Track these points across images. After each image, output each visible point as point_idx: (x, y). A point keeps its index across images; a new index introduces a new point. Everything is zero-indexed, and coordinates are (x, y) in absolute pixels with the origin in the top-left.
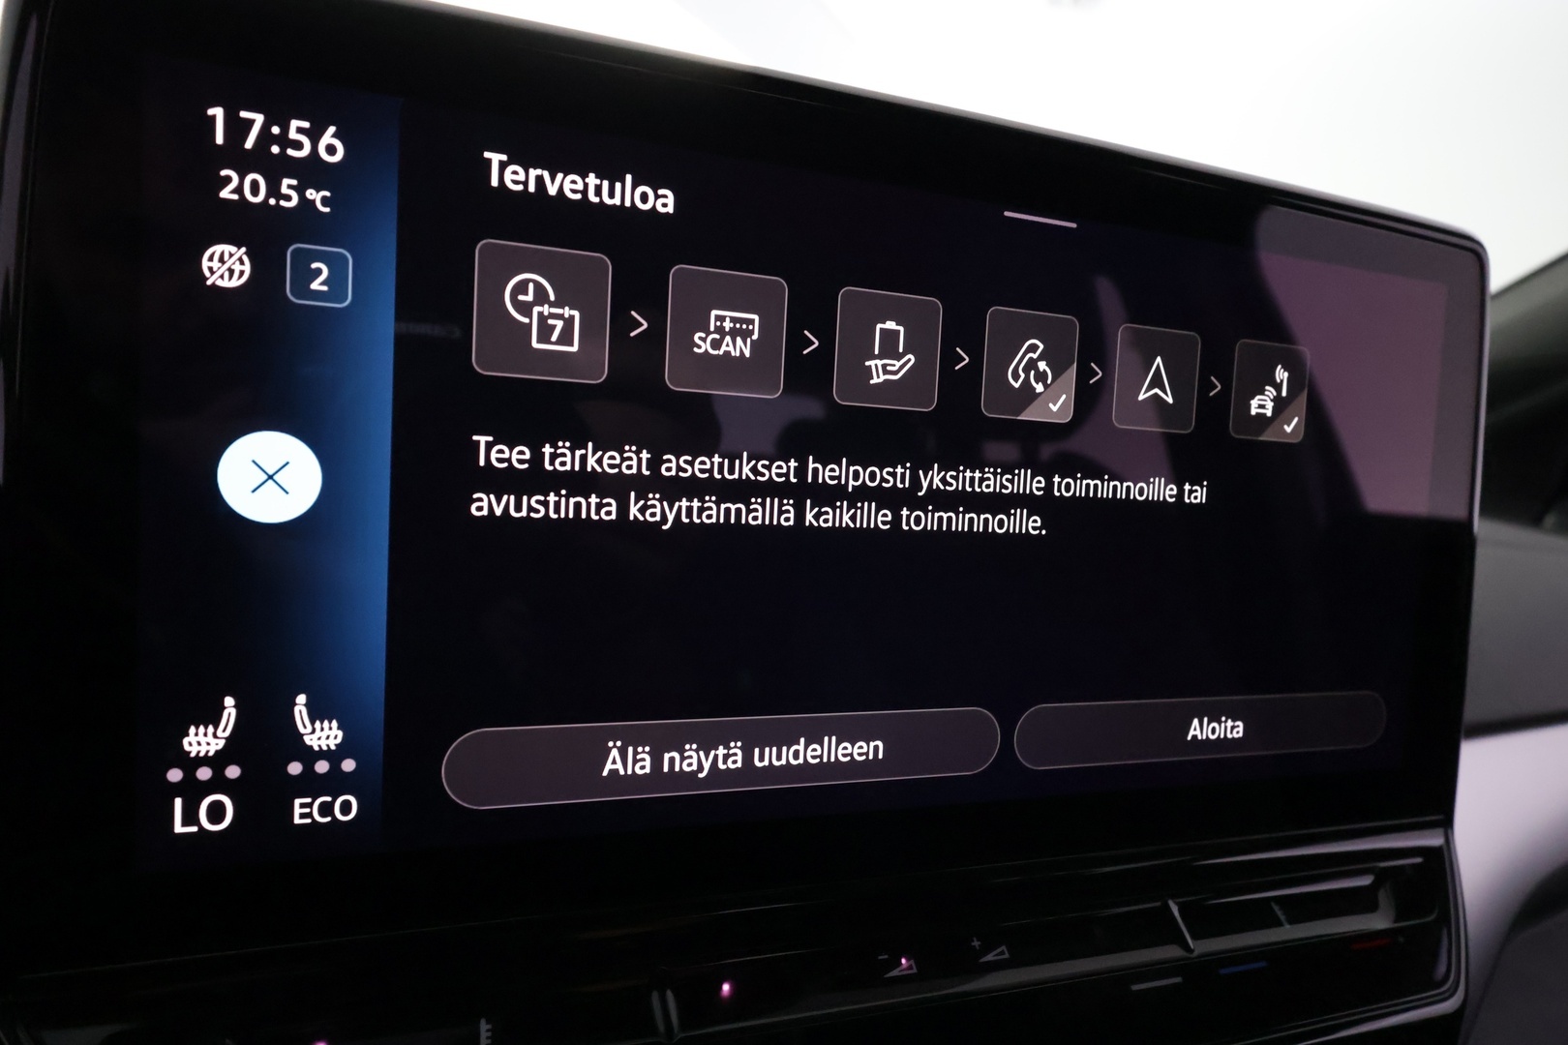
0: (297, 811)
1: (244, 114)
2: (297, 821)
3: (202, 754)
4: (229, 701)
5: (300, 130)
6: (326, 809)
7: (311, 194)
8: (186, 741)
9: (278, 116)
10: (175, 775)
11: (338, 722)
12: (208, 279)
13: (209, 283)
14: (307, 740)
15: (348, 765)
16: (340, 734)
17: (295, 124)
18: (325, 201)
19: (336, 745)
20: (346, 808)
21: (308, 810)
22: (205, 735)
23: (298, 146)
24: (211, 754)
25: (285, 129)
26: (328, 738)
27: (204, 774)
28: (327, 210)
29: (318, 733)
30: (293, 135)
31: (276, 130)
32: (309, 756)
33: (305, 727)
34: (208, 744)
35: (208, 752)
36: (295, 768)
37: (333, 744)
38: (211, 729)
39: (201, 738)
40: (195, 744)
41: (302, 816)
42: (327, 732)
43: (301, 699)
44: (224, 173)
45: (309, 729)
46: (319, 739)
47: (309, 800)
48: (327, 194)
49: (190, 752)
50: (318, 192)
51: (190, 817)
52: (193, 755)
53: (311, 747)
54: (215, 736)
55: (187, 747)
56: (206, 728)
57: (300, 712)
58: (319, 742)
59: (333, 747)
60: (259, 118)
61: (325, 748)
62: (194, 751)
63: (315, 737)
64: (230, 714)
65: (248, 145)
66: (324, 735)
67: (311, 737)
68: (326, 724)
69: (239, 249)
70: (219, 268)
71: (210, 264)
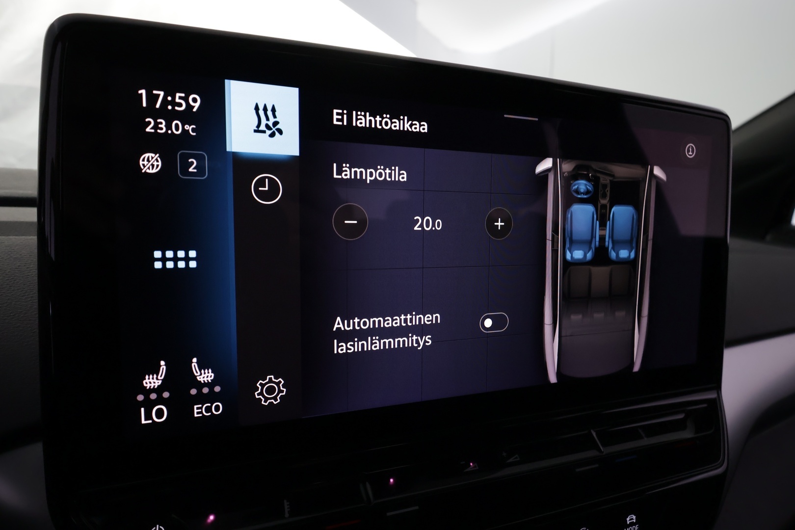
0: (196, 411)
1: (155, 92)
2: (196, 415)
3: (152, 387)
4: (162, 363)
5: (180, 98)
6: (208, 409)
7: (187, 127)
8: (144, 382)
9: (170, 91)
10: (140, 398)
11: (211, 370)
12: (143, 169)
13: (143, 171)
14: (198, 378)
15: (217, 389)
16: (213, 375)
17: (178, 95)
18: (193, 130)
19: (211, 380)
20: (217, 409)
21: (200, 410)
22: (153, 379)
23: (180, 105)
24: (156, 387)
25: (174, 98)
26: (207, 377)
27: (153, 396)
28: (195, 134)
29: (203, 375)
30: (177, 100)
31: (169, 98)
32: (200, 385)
33: (197, 373)
34: (154, 383)
35: (154, 386)
36: (194, 392)
37: (209, 379)
38: (155, 376)
40: (148, 383)
41: (198, 413)
42: (207, 374)
43: (195, 360)
44: (147, 120)
45: (199, 374)
46: (204, 378)
47: (200, 406)
48: (194, 126)
50: (190, 126)
51: (148, 416)
53: (200, 381)
54: (157, 379)
55: (145, 385)
56: (153, 376)
57: (195, 366)
58: (204, 379)
59: (210, 381)
60: (162, 93)
61: (206, 382)
62: (148, 386)
63: (202, 377)
64: (163, 369)
65: (158, 106)
66: (206, 375)
67: (200, 377)
68: (206, 371)
69: (156, 155)
70: (147, 164)
71: (143, 163)
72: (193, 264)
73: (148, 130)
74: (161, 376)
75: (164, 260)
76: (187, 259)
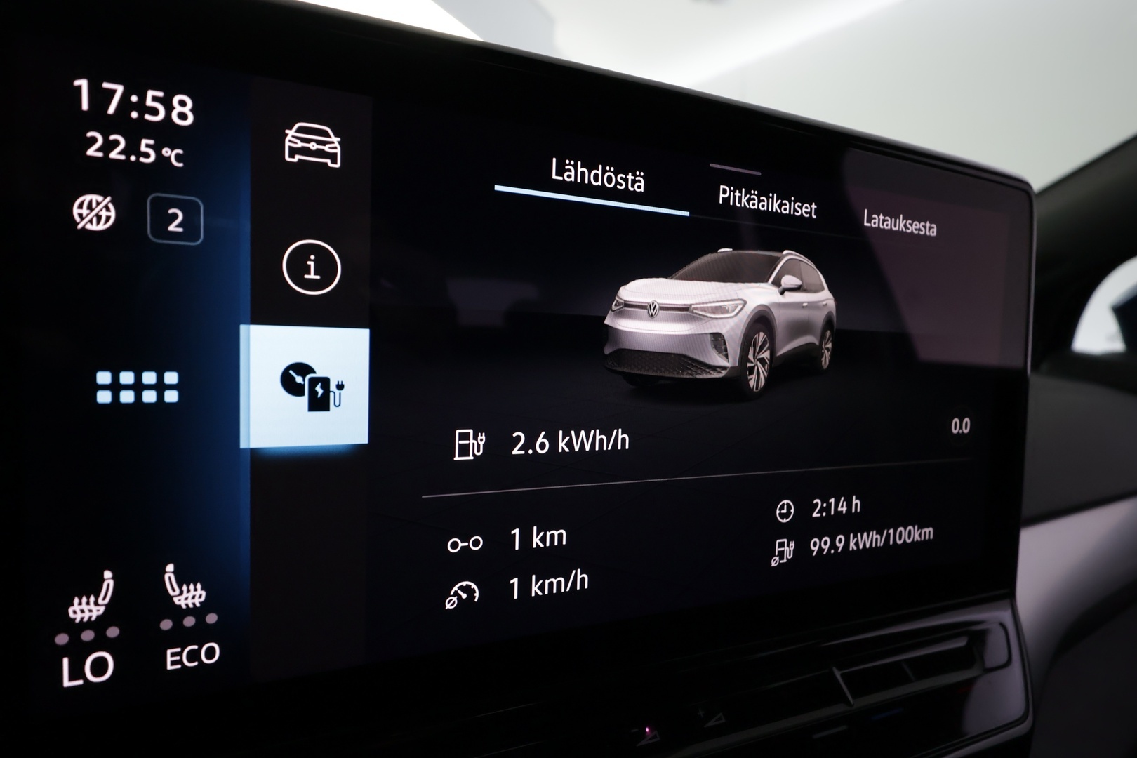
0: (169, 659)
1: (106, 85)
2: (169, 667)
3: (85, 620)
4: (108, 574)
5: (155, 99)
6: (193, 656)
7: (166, 152)
8: (71, 610)
9: (136, 86)
10: (62, 639)
11: (201, 584)
12: (79, 224)
13: (80, 226)
14: (176, 600)
15: (212, 618)
16: (204, 593)
17: (150, 93)
18: (178, 157)
19: (200, 603)
20: (210, 653)
21: (178, 658)
22: (88, 603)
23: (155, 112)
24: (93, 619)
25: (143, 98)
26: (194, 597)
27: (88, 636)
28: (181, 165)
29: (185, 594)
30: (149, 103)
31: (134, 98)
32: (179, 613)
33: (174, 590)
34: (91, 611)
35: (90, 617)
36: (166, 625)
37: (197, 602)
38: (92, 599)
39: (84, 606)
40: (79, 612)
41: (173, 663)
42: (192, 593)
43: (170, 568)
44: (90, 134)
45: (178, 591)
46: (186, 599)
47: (178, 650)
48: (180, 151)
49: (75, 619)
50: (172, 150)
51: (76, 672)
52: (78, 621)
53: (180, 606)
54: (96, 603)
55: (72, 615)
56: (88, 598)
57: (170, 578)
58: (186, 602)
59: (198, 605)
60: (120, 89)
61: (191, 606)
62: (78, 617)
63: (182, 598)
64: (108, 585)
65: (111, 110)
66: (190, 595)
67: (180, 598)
68: (192, 587)
69: (105, 198)
70: (88, 215)
71: (80, 211)
72: (171, 397)
73: (91, 152)
74: (104, 599)
75: (116, 387)
76: (160, 387)
